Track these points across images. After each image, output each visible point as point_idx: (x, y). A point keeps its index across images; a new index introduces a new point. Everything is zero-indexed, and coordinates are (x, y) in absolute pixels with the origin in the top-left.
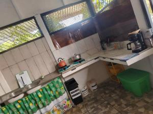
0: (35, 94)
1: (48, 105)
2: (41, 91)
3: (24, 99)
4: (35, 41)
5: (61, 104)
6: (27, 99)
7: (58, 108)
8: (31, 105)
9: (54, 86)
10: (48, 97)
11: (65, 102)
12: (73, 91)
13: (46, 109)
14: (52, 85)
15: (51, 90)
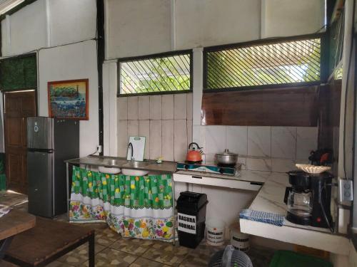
0: (128, 179)
1: (136, 208)
2: (137, 179)
3: (113, 177)
4: (176, 95)
5: (155, 222)
6: (117, 179)
7: (148, 224)
8: (117, 190)
9: (157, 185)
10: (141, 195)
11: (162, 225)
12: (184, 215)
13: (130, 212)
14: (155, 181)
15: (150, 189)
